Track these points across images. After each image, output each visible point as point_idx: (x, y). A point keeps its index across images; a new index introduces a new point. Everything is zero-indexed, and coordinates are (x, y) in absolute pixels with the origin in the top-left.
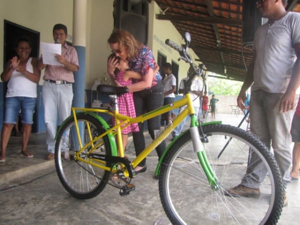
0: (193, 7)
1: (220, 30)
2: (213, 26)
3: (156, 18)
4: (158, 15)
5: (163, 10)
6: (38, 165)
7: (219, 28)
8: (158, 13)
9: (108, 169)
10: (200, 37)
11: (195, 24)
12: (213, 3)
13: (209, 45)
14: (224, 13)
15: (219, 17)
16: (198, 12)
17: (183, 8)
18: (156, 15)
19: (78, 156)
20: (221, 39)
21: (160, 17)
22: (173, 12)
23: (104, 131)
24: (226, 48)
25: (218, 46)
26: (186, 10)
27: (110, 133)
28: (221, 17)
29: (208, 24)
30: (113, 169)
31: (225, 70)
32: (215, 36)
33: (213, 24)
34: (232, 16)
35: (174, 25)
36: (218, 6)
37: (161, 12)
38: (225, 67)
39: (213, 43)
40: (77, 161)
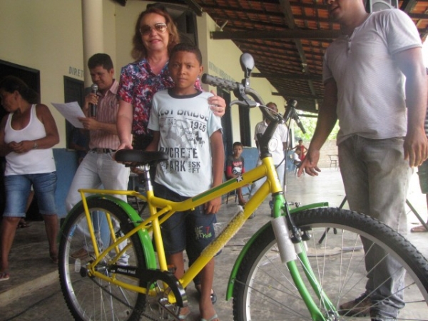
0: (263, 17)
1: (305, 49)
2: (294, 44)
3: (211, 38)
4: (213, 32)
5: (220, 25)
6: (38, 279)
7: (303, 45)
8: (214, 30)
9: (143, 290)
10: (278, 60)
11: (269, 43)
12: (292, 10)
13: (291, 71)
14: (310, 23)
15: (303, 29)
16: (271, 24)
17: (249, 20)
18: (211, 33)
19: (94, 269)
20: (308, 61)
21: (216, 35)
22: (235, 27)
23: (132, 226)
24: (316, 74)
25: (303, 71)
26: (254, 22)
27: (142, 229)
28: (305, 28)
29: (287, 40)
30: (150, 291)
31: (317, 105)
32: (299, 57)
33: (295, 40)
34: (321, 27)
35: (237, 45)
36: (300, 14)
37: (217, 28)
38: (316, 100)
39: (296, 68)
40: (92, 277)
